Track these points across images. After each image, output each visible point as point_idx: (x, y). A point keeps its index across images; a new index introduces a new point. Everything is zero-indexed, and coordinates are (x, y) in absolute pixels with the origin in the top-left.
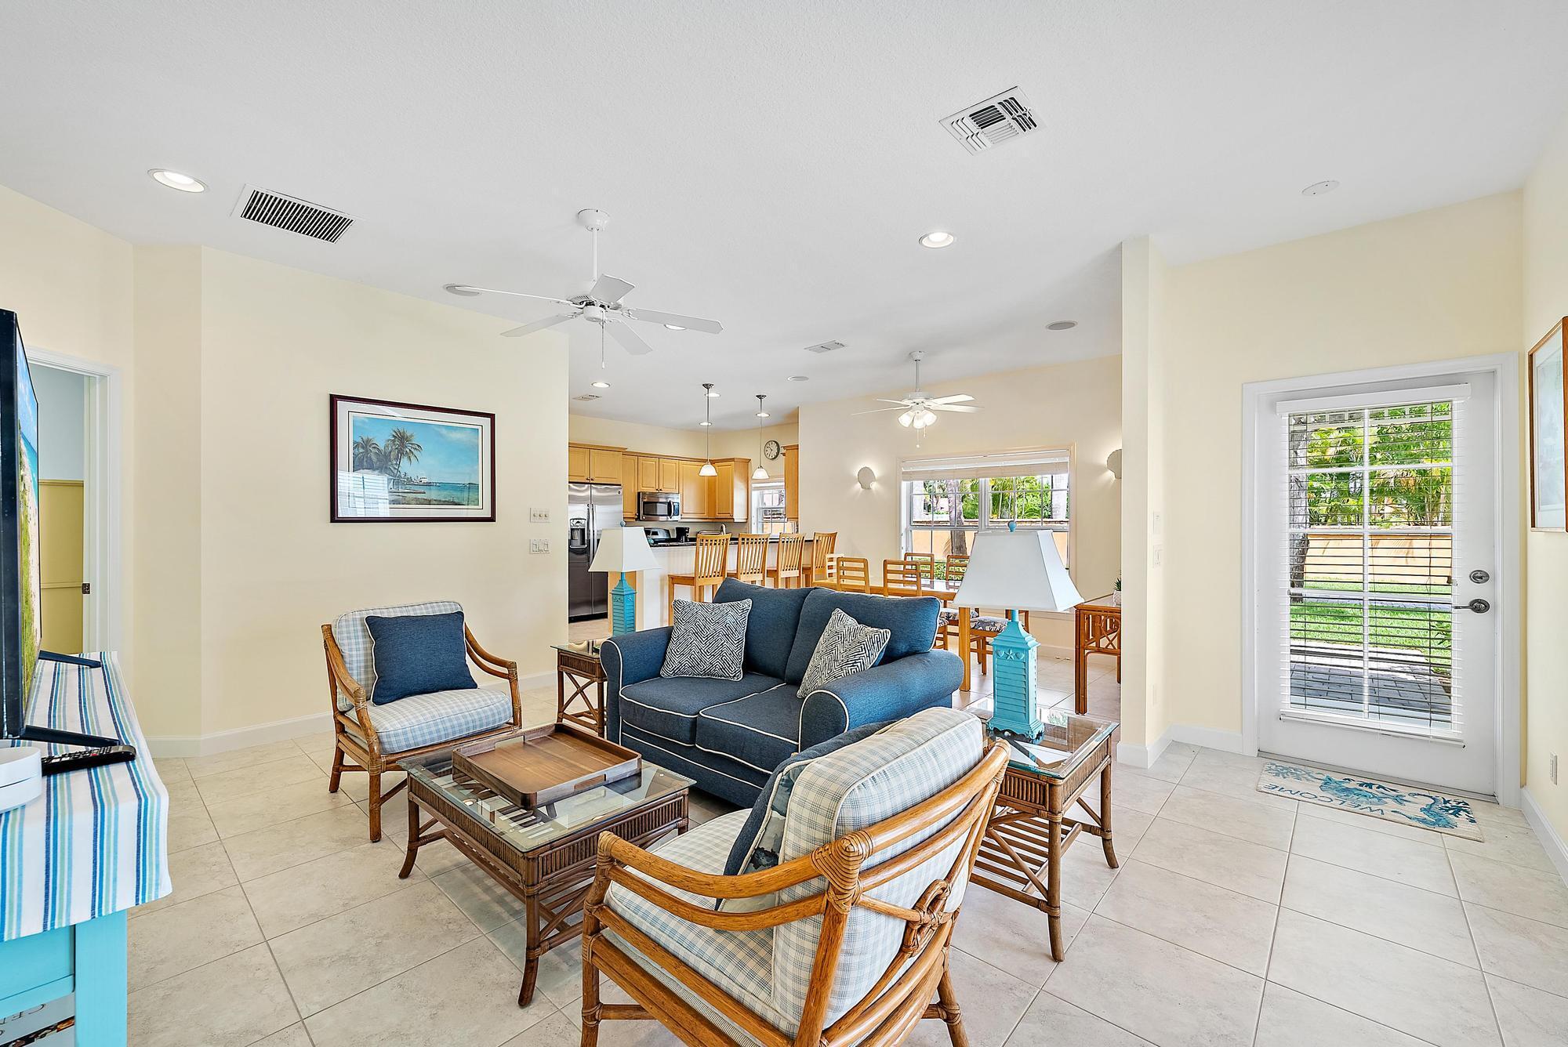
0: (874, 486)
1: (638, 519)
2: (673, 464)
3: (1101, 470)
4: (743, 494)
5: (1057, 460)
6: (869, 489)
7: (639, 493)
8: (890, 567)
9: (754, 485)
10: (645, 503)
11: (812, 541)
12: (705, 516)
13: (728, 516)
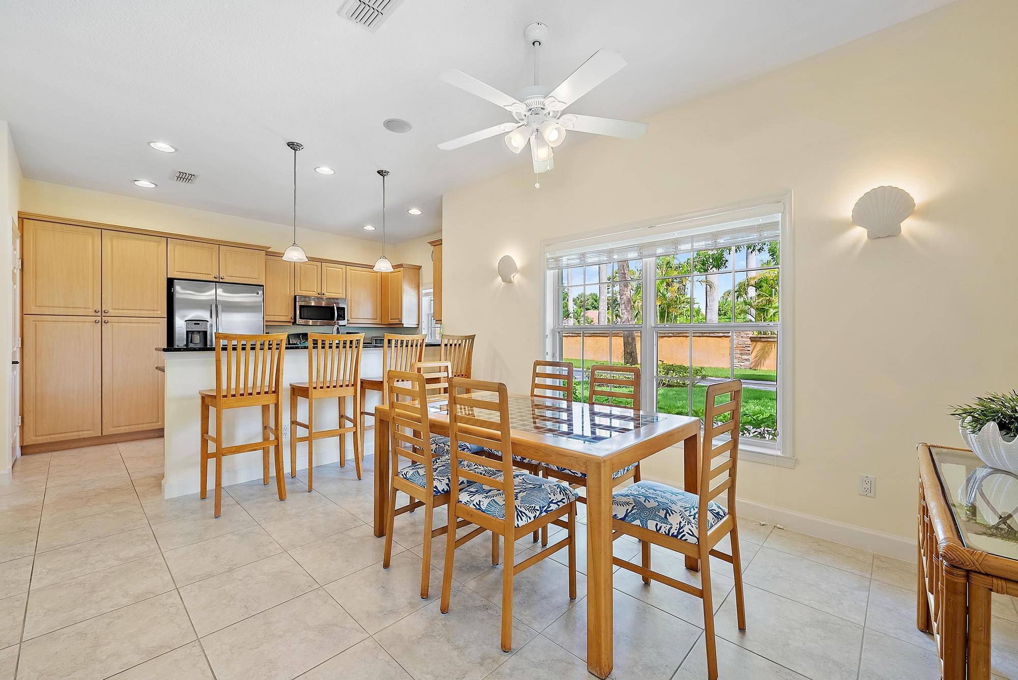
0: (516, 278)
1: (294, 323)
2: (340, 269)
3: (842, 227)
4: (415, 300)
5: (761, 221)
6: (510, 282)
7: (295, 297)
8: (539, 369)
9: (424, 291)
10: (301, 307)
11: (439, 345)
12: (378, 321)
13: (397, 321)
